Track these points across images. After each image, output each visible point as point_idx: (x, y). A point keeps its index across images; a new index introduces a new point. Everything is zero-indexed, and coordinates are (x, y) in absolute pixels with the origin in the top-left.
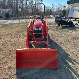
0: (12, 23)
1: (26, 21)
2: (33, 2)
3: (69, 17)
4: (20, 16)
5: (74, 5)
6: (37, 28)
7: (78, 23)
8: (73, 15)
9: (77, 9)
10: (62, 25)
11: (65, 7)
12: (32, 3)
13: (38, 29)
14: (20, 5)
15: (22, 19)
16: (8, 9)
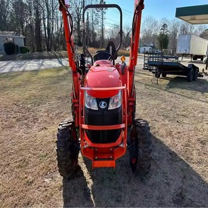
0: (17, 70)
1: (61, 63)
2: (82, 13)
3: (178, 52)
4: (45, 50)
5: (195, 19)
6: (99, 101)
7: (206, 69)
8: (189, 48)
9: (196, 31)
10: (164, 76)
11: (165, 26)
12: (78, 16)
13: (103, 107)
14: (46, 20)
15: (50, 58)
16: (13, 32)
